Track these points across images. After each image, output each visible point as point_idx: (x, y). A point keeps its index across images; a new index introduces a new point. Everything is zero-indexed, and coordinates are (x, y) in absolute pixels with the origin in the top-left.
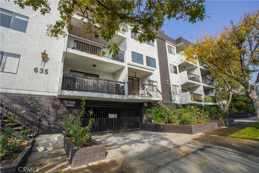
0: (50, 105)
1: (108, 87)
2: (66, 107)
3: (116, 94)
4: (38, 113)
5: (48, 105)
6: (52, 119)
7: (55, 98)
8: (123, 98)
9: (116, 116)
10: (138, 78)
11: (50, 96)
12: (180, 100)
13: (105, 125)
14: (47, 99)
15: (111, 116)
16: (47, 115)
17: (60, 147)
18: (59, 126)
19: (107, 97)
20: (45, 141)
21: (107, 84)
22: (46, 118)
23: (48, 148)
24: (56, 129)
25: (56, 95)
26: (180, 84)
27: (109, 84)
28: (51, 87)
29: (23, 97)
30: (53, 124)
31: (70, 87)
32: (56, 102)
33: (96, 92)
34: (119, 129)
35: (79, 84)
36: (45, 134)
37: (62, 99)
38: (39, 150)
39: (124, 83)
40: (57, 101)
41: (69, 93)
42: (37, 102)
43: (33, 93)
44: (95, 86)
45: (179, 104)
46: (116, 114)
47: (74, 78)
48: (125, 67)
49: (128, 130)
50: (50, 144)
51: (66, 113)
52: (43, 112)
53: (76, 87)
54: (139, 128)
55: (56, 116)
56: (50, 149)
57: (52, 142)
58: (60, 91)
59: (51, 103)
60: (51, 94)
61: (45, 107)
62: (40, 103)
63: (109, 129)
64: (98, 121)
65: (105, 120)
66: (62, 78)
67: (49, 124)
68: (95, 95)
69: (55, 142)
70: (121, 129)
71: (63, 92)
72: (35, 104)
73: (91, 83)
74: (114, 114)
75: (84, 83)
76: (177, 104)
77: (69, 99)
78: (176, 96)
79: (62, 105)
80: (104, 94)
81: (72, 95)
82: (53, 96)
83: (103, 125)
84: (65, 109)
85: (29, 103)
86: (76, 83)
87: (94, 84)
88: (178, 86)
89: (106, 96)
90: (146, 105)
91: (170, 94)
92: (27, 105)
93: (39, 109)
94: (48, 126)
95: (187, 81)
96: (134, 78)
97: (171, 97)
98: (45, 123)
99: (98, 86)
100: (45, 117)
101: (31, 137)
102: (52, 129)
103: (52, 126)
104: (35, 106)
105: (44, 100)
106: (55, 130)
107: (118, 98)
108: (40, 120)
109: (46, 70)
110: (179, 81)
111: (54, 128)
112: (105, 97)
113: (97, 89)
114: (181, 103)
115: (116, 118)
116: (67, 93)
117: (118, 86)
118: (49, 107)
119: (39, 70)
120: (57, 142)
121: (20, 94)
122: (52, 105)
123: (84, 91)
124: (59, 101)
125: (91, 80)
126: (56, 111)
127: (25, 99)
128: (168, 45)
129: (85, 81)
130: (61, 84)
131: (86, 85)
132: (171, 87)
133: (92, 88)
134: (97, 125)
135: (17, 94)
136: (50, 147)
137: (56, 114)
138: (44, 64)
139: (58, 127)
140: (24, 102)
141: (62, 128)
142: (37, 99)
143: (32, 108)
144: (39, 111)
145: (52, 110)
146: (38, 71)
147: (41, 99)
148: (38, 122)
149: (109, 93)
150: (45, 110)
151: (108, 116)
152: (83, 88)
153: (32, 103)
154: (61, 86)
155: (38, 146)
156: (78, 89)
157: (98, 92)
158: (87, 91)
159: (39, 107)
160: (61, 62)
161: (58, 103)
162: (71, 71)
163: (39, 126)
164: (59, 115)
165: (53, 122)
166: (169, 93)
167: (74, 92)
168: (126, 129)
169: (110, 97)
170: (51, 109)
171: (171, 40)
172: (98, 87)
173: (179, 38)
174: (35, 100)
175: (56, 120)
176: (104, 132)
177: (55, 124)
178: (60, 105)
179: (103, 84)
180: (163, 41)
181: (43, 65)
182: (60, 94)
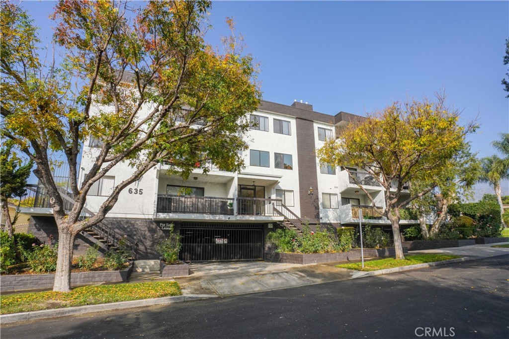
0: (146, 229)
1: (210, 205)
2: (163, 230)
3: (221, 213)
4: (135, 237)
5: (144, 229)
6: (148, 243)
7: (150, 221)
8: (230, 219)
9: (226, 241)
10: (264, 187)
11: (145, 219)
12: (336, 218)
13: (211, 253)
14: (143, 222)
15: (219, 241)
16: (143, 240)
17: (156, 269)
18: (156, 251)
19: (209, 219)
20: (142, 264)
21: (209, 202)
22: (143, 243)
23: (145, 270)
24: (154, 254)
25: (151, 217)
26: (338, 191)
27: (212, 203)
28: (146, 209)
29: (120, 221)
30: (150, 249)
31: (166, 209)
32: (151, 226)
33: (195, 213)
34: (230, 259)
35: (175, 205)
36: (142, 259)
37: (158, 222)
38: (138, 270)
39: (233, 199)
40: (153, 224)
41: (165, 216)
42: (133, 225)
43: (129, 216)
44: (194, 206)
45: (335, 224)
46: (226, 238)
47: (169, 198)
48: (234, 177)
49: (242, 259)
50: (147, 267)
51: (163, 237)
52: (139, 236)
53: (172, 208)
54: (260, 259)
55: (153, 241)
56: (147, 270)
57: (148, 265)
58: (155, 214)
59: (147, 226)
60: (147, 217)
61: (141, 230)
62: (136, 226)
63: (216, 258)
64: (202, 247)
65: (211, 246)
66: (156, 200)
67: (146, 249)
68: (193, 217)
69: (151, 266)
70: (232, 259)
71: (158, 215)
72: (131, 227)
73: (189, 203)
74: (223, 238)
75: (180, 204)
76: (331, 223)
77: (166, 222)
78: (329, 212)
79: (159, 228)
80: (205, 215)
81: (167, 218)
82: (149, 219)
83: (208, 253)
84: (161, 233)
85: (126, 226)
86: (172, 204)
87: (193, 204)
88: (336, 194)
89: (207, 217)
90: (270, 226)
91: (317, 208)
92: (124, 229)
93: (135, 233)
94: (145, 251)
95: (349, 187)
96: (256, 187)
97: (319, 212)
98: (141, 247)
99: (198, 205)
100: (141, 241)
101: (130, 260)
102: (149, 255)
103: (149, 251)
104: (131, 230)
105: (140, 223)
106: (152, 256)
107: (223, 219)
108: (137, 245)
109: (140, 190)
110: (337, 185)
111: (151, 253)
112: (207, 219)
113: (196, 209)
114: (339, 222)
115: (226, 244)
116: (162, 216)
117: (224, 204)
118: (145, 231)
119: (134, 191)
120: (153, 265)
121: (117, 218)
122: (148, 228)
123: (181, 212)
124: (155, 224)
125: (189, 199)
126: (153, 235)
127: (122, 223)
128: (318, 127)
129: (182, 201)
130: (156, 206)
131: (183, 206)
132: (320, 196)
133: (191, 209)
134: (200, 253)
135: (115, 218)
136: (147, 269)
137: (153, 238)
138: (138, 183)
139: (155, 253)
140: (121, 226)
141: (159, 253)
142: (133, 222)
143: (128, 232)
144: (135, 235)
145: (148, 234)
146: (132, 192)
147: (137, 222)
148: (136, 247)
149: (212, 213)
150: (141, 234)
151: (214, 242)
152: (180, 209)
153: (129, 227)
154: (156, 209)
155: (137, 268)
156: (175, 210)
157: (197, 213)
158: (185, 212)
159: (136, 231)
160: (155, 178)
161: (154, 226)
162: (168, 185)
163: (136, 251)
164: (156, 239)
165: (150, 246)
166: (314, 208)
167: (170, 214)
168: (239, 258)
169: (212, 219)
170: (147, 232)
171: (324, 118)
172: (198, 207)
173: (339, 114)
174: (131, 223)
175: (153, 245)
176: (209, 261)
177: (151, 249)
178: (156, 228)
179: (204, 203)
180: (309, 122)
181: (137, 185)
182: (155, 217)
